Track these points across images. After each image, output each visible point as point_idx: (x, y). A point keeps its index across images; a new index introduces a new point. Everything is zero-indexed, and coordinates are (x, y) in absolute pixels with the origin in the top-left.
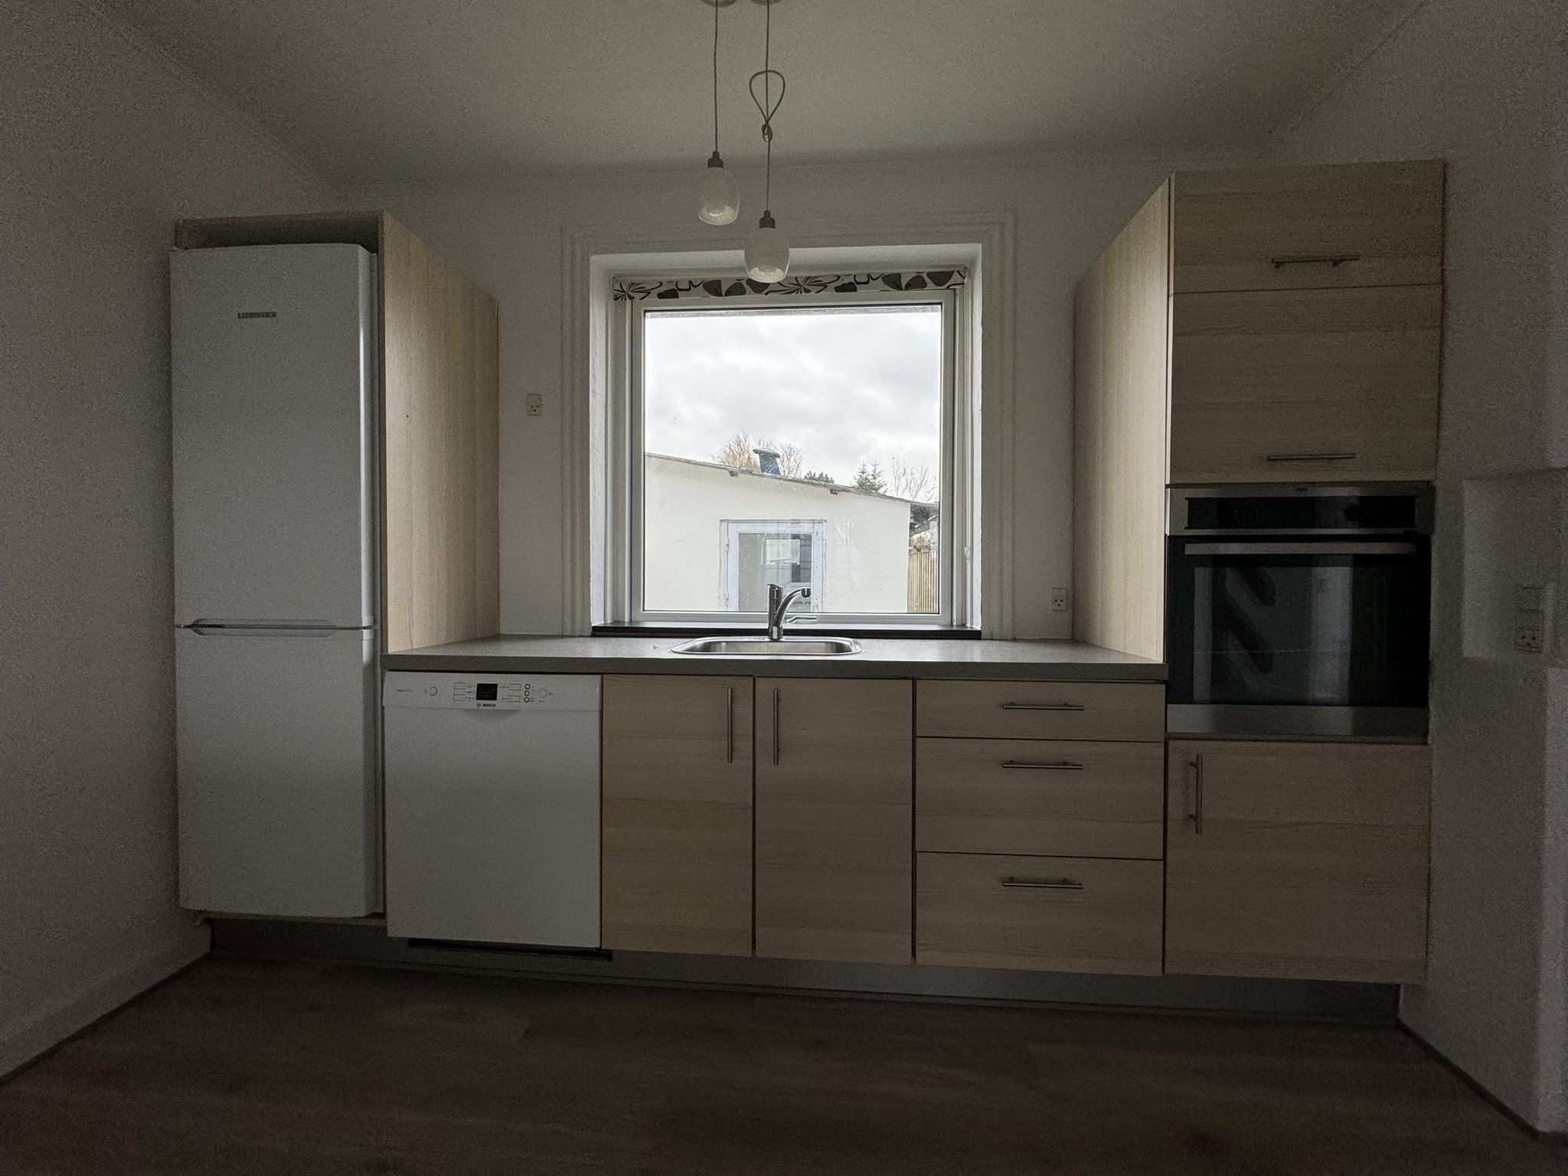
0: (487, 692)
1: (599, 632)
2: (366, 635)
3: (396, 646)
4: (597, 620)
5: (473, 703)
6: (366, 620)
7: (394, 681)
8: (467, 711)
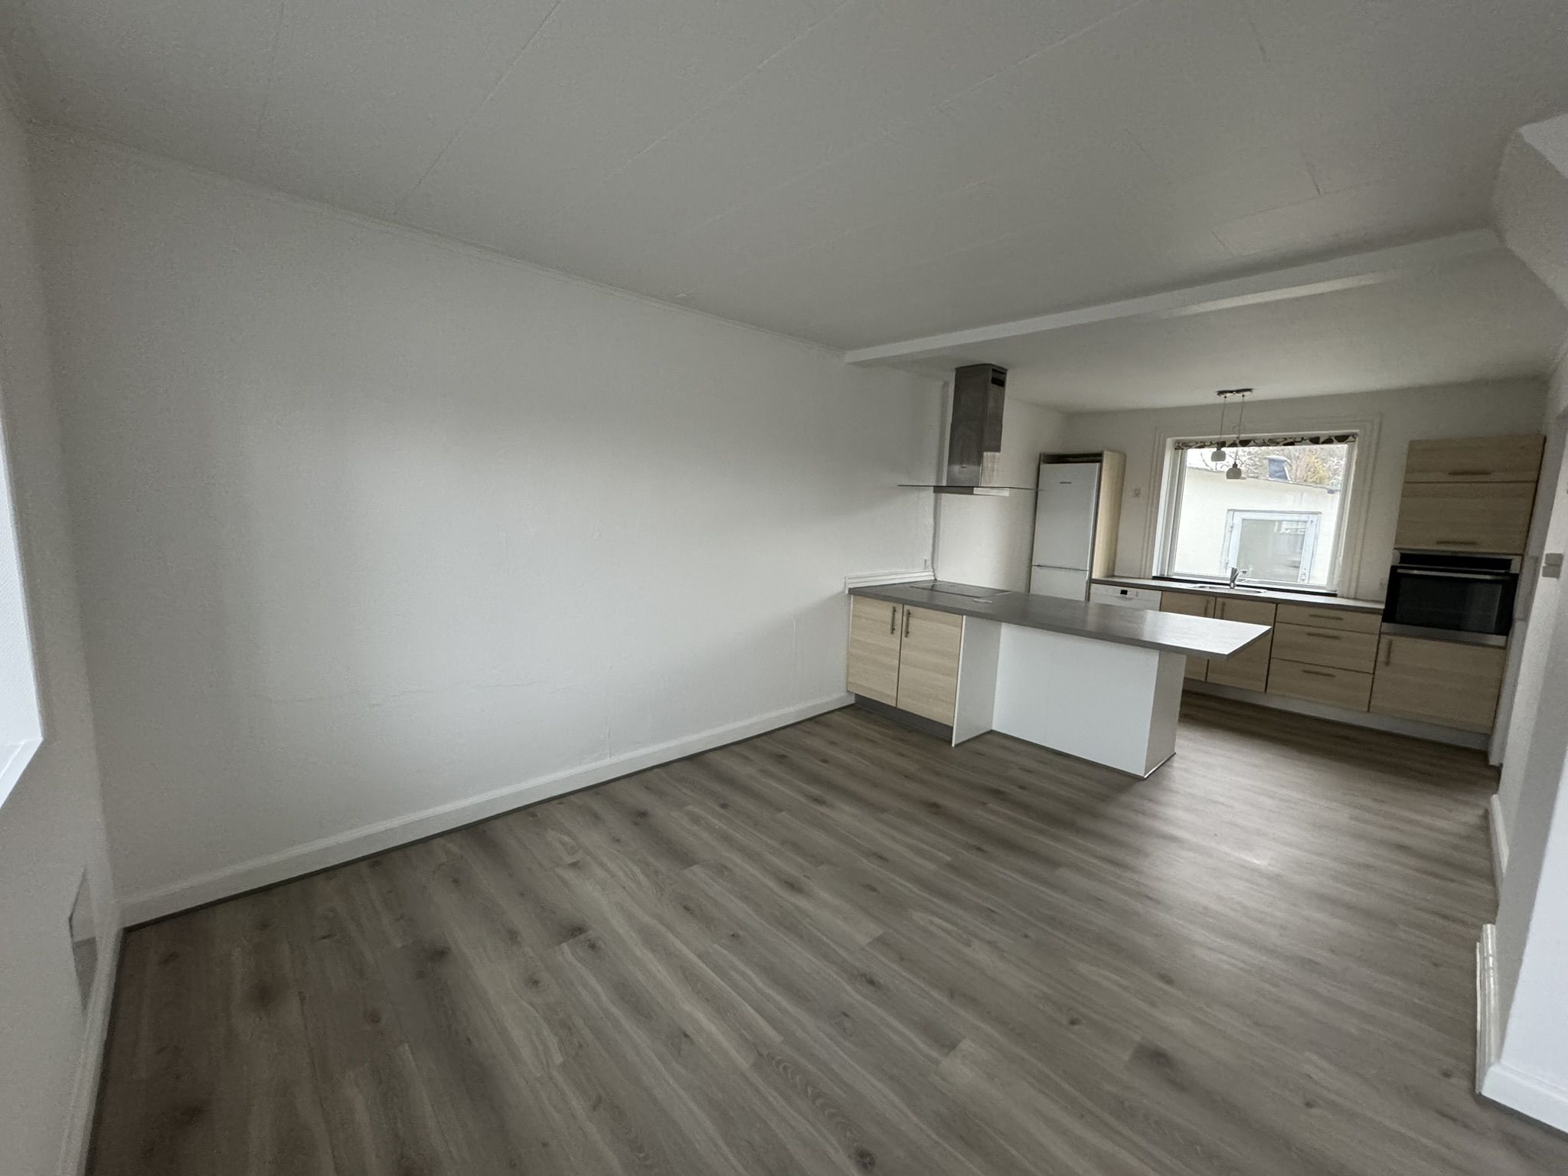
0: (1124, 592)
1: (1155, 578)
2: (1088, 572)
3: (1094, 577)
4: (1154, 574)
5: (1119, 595)
6: (1088, 569)
7: (1094, 586)
8: (1117, 597)
